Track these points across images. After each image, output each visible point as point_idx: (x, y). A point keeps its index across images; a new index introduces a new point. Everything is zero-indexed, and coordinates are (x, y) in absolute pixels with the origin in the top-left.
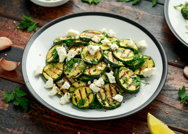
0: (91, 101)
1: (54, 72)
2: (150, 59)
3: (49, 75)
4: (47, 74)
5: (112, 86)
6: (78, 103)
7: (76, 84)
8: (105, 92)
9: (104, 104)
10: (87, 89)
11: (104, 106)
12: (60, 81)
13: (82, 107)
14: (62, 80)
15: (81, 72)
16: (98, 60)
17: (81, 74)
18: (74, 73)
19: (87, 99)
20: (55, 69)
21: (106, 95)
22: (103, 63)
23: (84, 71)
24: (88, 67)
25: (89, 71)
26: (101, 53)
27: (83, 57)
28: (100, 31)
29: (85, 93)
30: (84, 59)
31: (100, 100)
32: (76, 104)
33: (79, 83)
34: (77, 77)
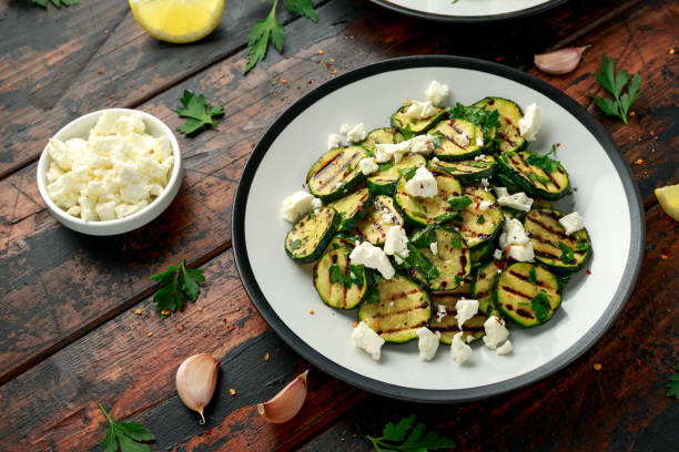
0: (554, 284)
1: (399, 313)
2: (492, 103)
3: (397, 327)
4: (390, 331)
5: (535, 216)
6: (533, 315)
7: (481, 285)
8: (538, 238)
9: (573, 261)
10: (516, 271)
11: (576, 265)
12: (439, 314)
13: (551, 312)
14: (442, 309)
15: (464, 251)
16: (460, 192)
17: (467, 255)
18: (449, 269)
19: (539, 288)
20: (392, 304)
21: (549, 242)
22: (469, 190)
23: (465, 241)
24: (457, 229)
25: (467, 233)
26: (445, 176)
27: (424, 221)
28: (330, 148)
29: (521, 282)
30: (432, 222)
31: (559, 263)
32: (534, 321)
33: (483, 276)
34: (468, 269)
